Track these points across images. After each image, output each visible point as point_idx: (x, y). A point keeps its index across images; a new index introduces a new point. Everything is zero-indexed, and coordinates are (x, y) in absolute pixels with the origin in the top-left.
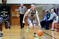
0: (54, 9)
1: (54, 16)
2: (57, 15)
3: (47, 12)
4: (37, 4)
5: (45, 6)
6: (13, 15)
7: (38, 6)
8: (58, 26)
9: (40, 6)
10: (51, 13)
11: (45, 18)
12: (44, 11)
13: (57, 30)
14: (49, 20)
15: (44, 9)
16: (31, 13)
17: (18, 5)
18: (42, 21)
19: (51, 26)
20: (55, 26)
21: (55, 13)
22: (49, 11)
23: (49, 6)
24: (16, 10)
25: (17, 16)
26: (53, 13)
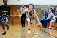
0: (52, 9)
1: (51, 16)
2: (54, 15)
3: (46, 12)
4: (37, 5)
5: (43, 7)
6: (15, 15)
7: (37, 7)
8: (55, 24)
9: (39, 7)
10: (48, 13)
11: (43, 18)
12: (43, 11)
13: (54, 28)
14: (47, 19)
15: (42, 10)
16: (29, 12)
17: (20, 6)
18: (41, 20)
19: (49, 24)
20: (52, 25)
21: (53, 13)
22: (47, 12)
23: (47, 6)
24: (18, 11)
25: (19, 16)
26: (50, 13)
